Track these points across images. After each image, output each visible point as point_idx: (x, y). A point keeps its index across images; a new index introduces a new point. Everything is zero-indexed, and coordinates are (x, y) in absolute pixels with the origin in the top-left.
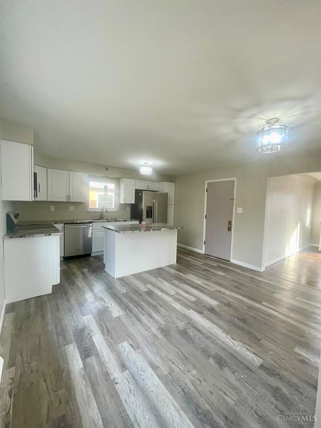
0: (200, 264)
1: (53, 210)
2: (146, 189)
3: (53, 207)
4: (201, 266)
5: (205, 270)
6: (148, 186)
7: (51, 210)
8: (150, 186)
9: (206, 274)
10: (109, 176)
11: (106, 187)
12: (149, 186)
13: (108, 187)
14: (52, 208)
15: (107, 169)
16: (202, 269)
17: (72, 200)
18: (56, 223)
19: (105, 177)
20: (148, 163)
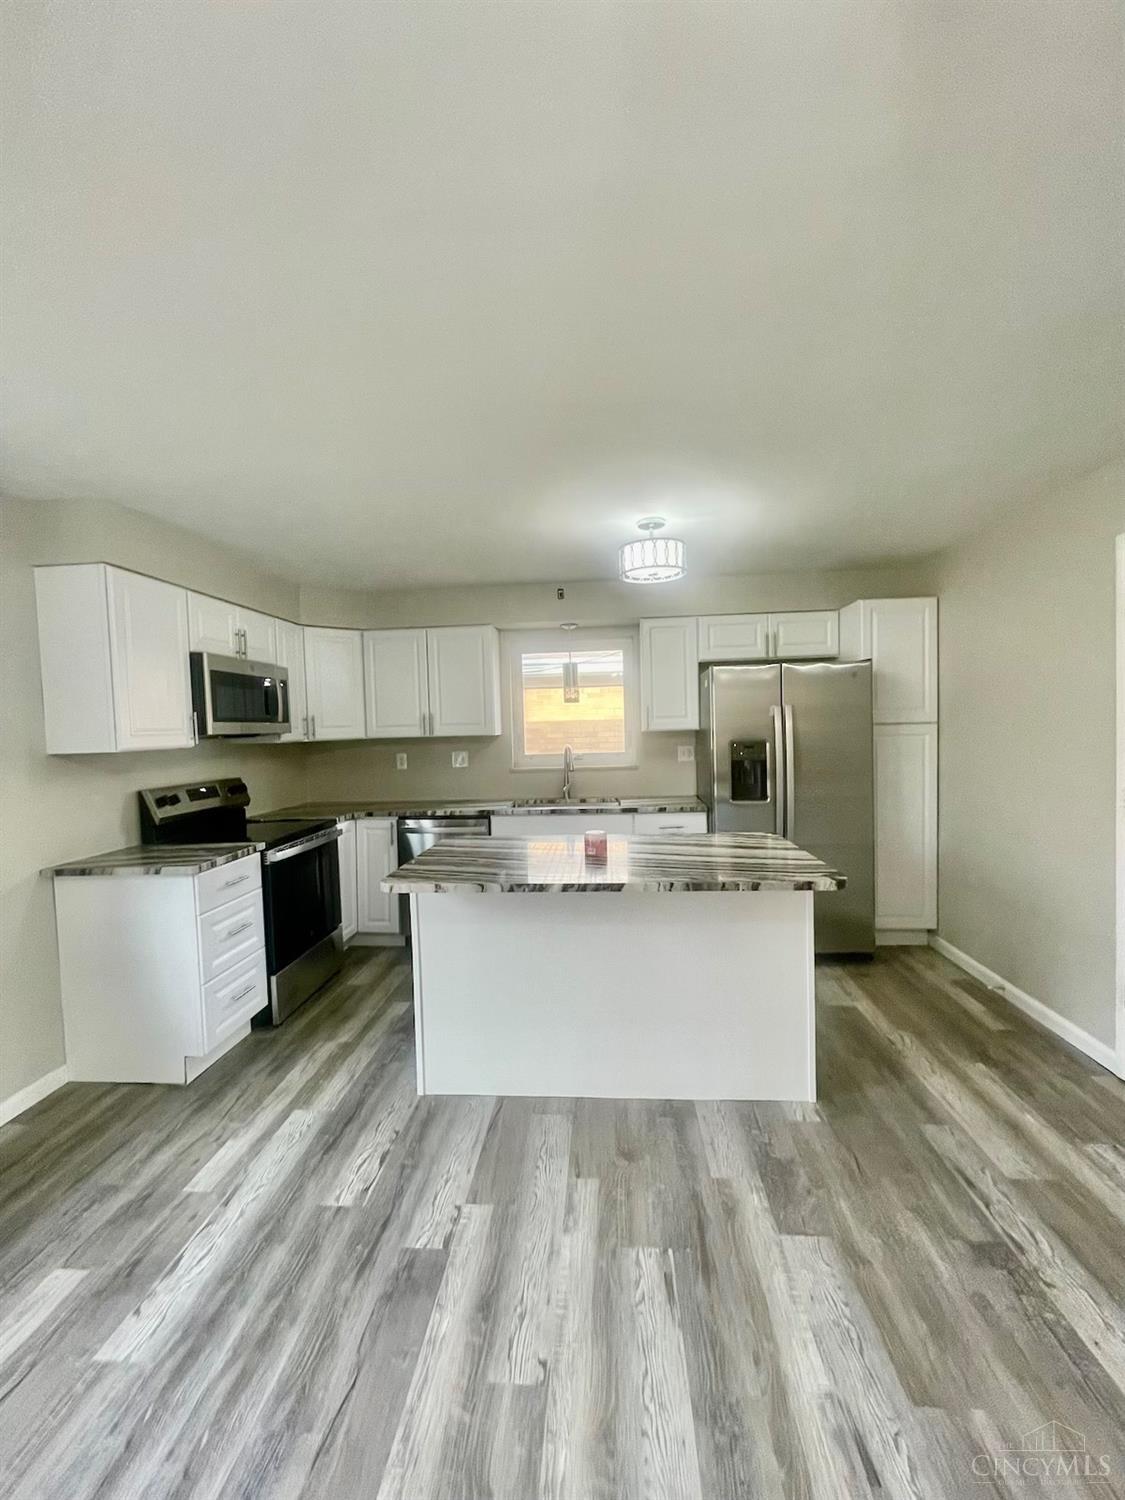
0: (999, 1178)
1: (405, 767)
2: (762, 655)
3: (405, 756)
4: (994, 1195)
5: (995, 1253)
6: (771, 639)
7: (399, 767)
8: (781, 634)
9: (967, 1309)
10: (581, 622)
11: (570, 672)
12: (776, 637)
13: (581, 669)
14: (402, 761)
15: (561, 596)
16: (977, 1235)
17: (439, 732)
18: (370, 815)
19: (566, 628)
20: (662, 525)
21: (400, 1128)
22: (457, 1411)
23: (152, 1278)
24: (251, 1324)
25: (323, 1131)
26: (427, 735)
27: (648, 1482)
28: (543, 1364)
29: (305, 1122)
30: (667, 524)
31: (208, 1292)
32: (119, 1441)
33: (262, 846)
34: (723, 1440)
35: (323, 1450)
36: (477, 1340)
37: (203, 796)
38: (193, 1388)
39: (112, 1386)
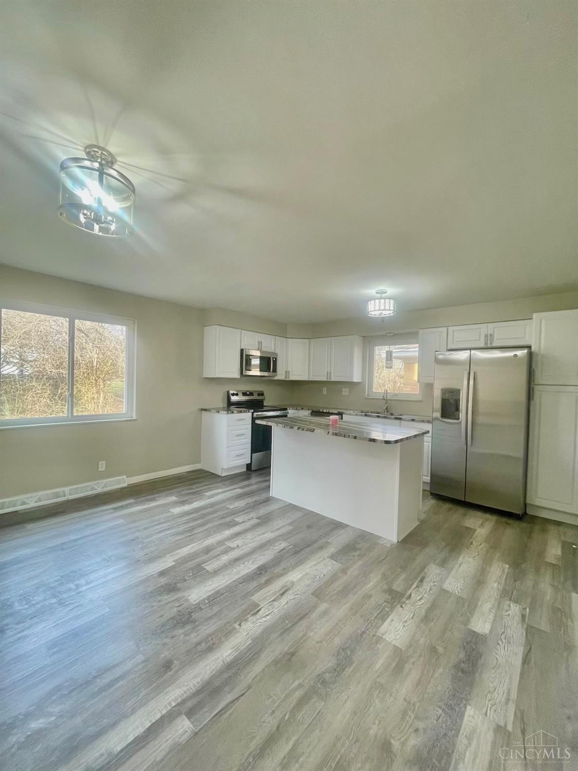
1: (326, 393)
3: (326, 389)
8: (495, 334)
11: (389, 355)
12: (492, 335)
14: (325, 391)
17: (333, 379)
18: (302, 409)
19: (388, 335)
20: (386, 292)
21: (257, 500)
22: (214, 543)
23: (187, 504)
24: (195, 517)
25: (240, 494)
26: (329, 380)
27: (236, 568)
28: (238, 546)
29: (239, 491)
30: (388, 292)
31: (193, 509)
32: (164, 521)
33: (252, 411)
34: (258, 572)
35: (189, 536)
36: (230, 537)
37: (247, 395)
38: (179, 520)
39: (169, 514)
